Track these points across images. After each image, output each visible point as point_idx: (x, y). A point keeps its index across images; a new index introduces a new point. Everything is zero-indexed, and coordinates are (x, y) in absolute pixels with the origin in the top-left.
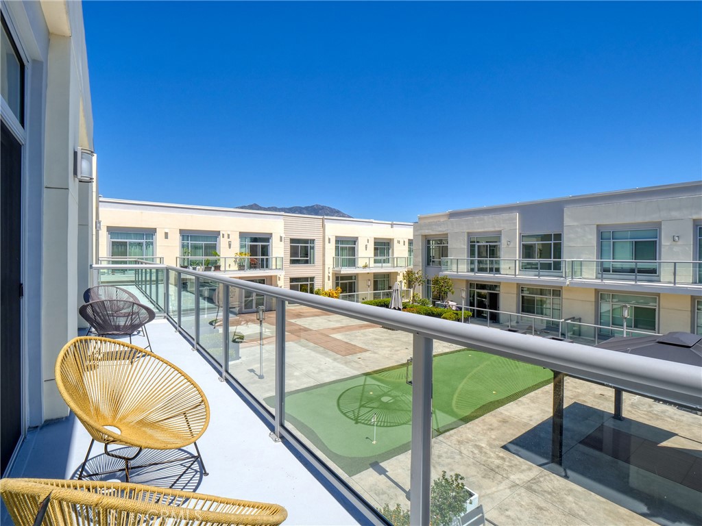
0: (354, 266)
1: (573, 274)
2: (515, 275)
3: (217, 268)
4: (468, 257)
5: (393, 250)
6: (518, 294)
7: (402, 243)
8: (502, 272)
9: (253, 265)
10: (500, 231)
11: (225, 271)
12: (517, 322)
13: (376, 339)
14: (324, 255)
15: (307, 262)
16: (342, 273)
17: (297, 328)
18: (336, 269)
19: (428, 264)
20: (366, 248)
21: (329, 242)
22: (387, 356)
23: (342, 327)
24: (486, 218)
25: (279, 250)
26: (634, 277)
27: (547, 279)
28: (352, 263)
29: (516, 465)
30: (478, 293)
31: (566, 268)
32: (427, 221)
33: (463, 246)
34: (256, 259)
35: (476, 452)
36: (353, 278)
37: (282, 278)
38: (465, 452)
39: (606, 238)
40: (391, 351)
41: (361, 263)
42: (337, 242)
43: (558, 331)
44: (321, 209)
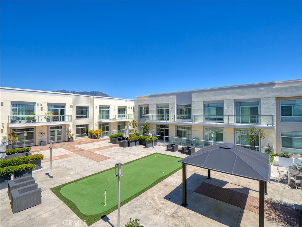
0: (109, 119)
1: (195, 120)
2: (174, 121)
3: (34, 121)
4: (157, 114)
5: (126, 111)
6: (176, 129)
7: (130, 108)
8: (170, 120)
9: (55, 119)
10: (169, 103)
11: (38, 123)
12: (176, 141)
13: (116, 152)
14: (93, 114)
15: (85, 117)
16: (102, 122)
17: (77, 149)
18: (99, 120)
19: (141, 117)
20: (114, 110)
21: (96, 108)
22: (119, 160)
23: (101, 148)
24: (164, 98)
25: (70, 112)
26: (215, 121)
27: (186, 123)
28: (107, 117)
29: (168, 206)
30: (161, 129)
31: (193, 118)
32: (140, 99)
33: (155, 110)
34: (57, 116)
35: (152, 202)
36: (108, 124)
37: (71, 125)
38: (147, 203)
39: (207, 106)
40: (121, 157)
41: (111, 117)
42: (100, 108)
43: (190, 143)
44: (97, 93)
